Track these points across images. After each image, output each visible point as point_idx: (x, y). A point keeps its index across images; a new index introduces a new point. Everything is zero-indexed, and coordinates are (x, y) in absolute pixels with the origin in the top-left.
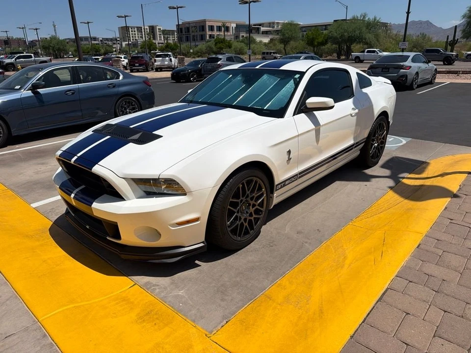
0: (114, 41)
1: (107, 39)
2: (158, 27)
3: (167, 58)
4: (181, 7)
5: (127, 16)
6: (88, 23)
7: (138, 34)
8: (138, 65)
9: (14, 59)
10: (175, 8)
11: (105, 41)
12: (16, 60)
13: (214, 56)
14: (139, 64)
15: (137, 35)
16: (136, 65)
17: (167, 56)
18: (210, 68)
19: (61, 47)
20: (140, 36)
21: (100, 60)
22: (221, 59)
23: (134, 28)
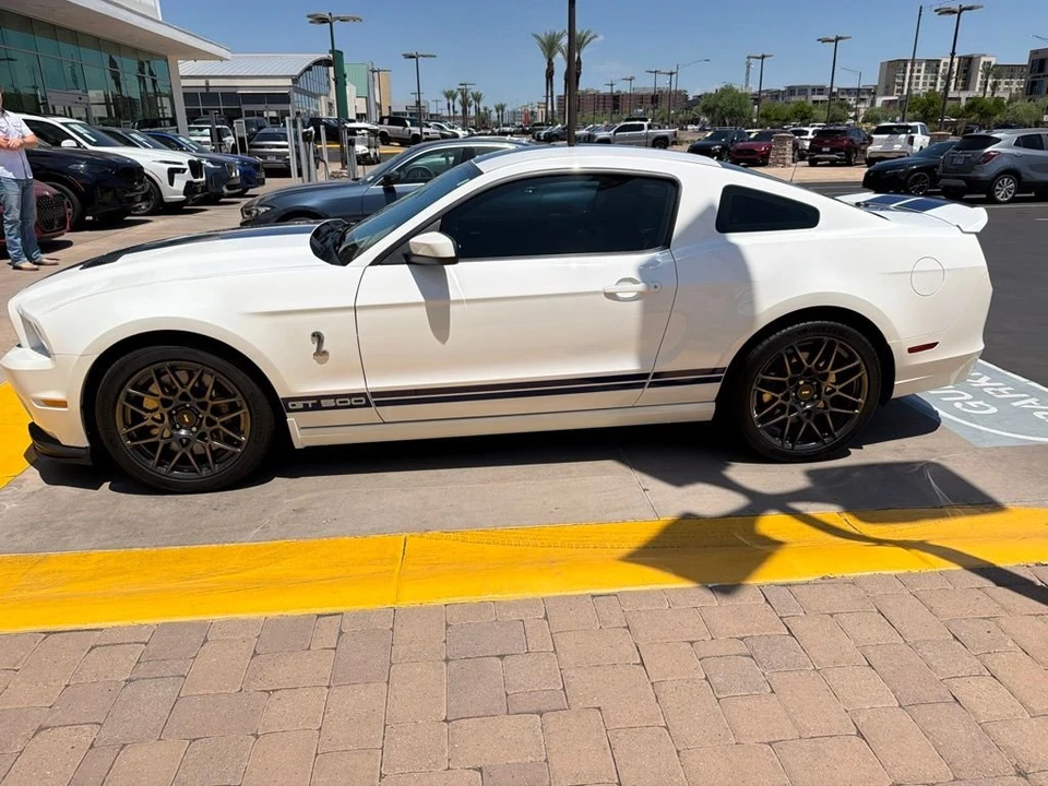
0: (863, 94)
1: (848, 90)
2: (983, 59)
3: (903, 136)
4: (970, 9)
5: (841, 38)
6: (763, 57)
7: (925, 78)
8: (828, 149)
9: (612, 132)
10: (954, 12)
11: (843, 94)
12: (615, 132)
13: (983, 132)
14: (831, 149)
15: (921, 80)
16: (824, 149)
17: (904, 129)
18: (960, 162)
19: (737, 109)
20: (929, 81)
21: (752, 136)
22: (998, 140)
23: (920, 64)
